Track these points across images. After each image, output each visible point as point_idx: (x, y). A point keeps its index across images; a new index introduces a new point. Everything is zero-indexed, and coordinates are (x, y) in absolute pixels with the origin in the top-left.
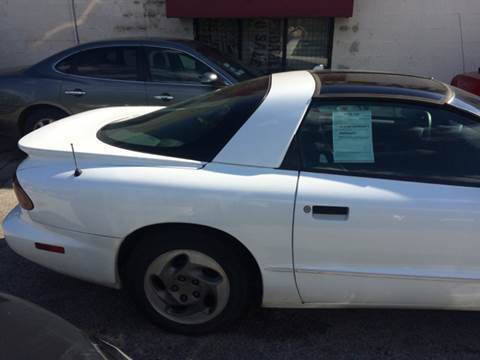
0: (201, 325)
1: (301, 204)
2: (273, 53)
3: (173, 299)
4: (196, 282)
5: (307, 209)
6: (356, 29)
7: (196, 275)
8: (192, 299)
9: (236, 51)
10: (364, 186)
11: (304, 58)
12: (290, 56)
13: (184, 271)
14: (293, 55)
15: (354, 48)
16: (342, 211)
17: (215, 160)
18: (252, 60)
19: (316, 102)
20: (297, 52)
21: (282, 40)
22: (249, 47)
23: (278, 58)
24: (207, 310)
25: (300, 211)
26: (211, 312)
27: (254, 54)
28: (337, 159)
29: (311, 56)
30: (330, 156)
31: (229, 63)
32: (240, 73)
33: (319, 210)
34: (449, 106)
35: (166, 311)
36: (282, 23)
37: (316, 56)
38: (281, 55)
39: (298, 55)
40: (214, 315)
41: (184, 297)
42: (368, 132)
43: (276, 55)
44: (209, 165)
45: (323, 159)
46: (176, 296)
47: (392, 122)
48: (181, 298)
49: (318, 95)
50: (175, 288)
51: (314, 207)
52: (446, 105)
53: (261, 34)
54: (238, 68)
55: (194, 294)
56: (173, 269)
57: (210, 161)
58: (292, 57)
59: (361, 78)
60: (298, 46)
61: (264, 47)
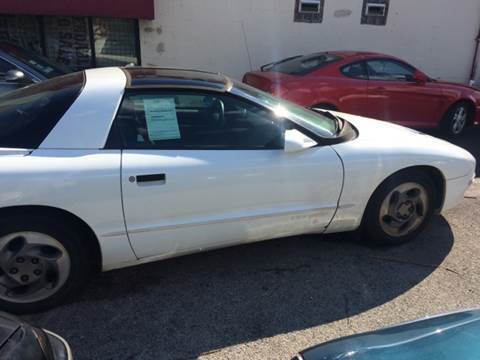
0: (44, 300)
1: (126, 177)
2: (81, 51)
3: (14, 281)
4: (35, 261)
5: (131, 179)
6: (159, 31)
7: (34, 254)
8: (33, 278)
9: (40, 49)
10: (175, 156)
11: (114, 57)
12: (98, 55)
13: (22, 253)
14: (102, 53)
15: (160, 48)
16: (160, 177)
17: (41, 146)
18: (59, 58)
19: (128, 93)
20: (106, 51)
21: (88, 38)
22: (54, 44)
23: (87, 56)
24: (50, 285)
25: (126, 182)
26: (54, 286)
27: (60, 52)
28: (152, 138)
29: (121, 55)
30: (146, 136)
31: (35, 61)
32: (48, 70)
33: (142, 179)
34: (229, 93)
35: (6, 294)
36: (86, 20)
37: (125, 54)
38: (89, 53)
39: (107, 53)
40: (56, 289)
41: (25, 278)
42: (173, 115)
43: (85, 54)
44: (35, 151)
45: (140, 138)
46: (17, 277)
47: (196, 111)
48: (22, 278)
49: (130, 86)
50: (15, 270)
51: (138, 177)
52: (226, 92)
53: (64, 31)
54: (46, 65)
55: (35, 272)
56: (9, 254)
57: (36, 148)
58: (101, 56)
59: (164, 73)
60: (106, 44)
61: (70, 45)
